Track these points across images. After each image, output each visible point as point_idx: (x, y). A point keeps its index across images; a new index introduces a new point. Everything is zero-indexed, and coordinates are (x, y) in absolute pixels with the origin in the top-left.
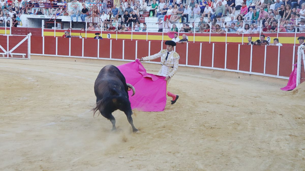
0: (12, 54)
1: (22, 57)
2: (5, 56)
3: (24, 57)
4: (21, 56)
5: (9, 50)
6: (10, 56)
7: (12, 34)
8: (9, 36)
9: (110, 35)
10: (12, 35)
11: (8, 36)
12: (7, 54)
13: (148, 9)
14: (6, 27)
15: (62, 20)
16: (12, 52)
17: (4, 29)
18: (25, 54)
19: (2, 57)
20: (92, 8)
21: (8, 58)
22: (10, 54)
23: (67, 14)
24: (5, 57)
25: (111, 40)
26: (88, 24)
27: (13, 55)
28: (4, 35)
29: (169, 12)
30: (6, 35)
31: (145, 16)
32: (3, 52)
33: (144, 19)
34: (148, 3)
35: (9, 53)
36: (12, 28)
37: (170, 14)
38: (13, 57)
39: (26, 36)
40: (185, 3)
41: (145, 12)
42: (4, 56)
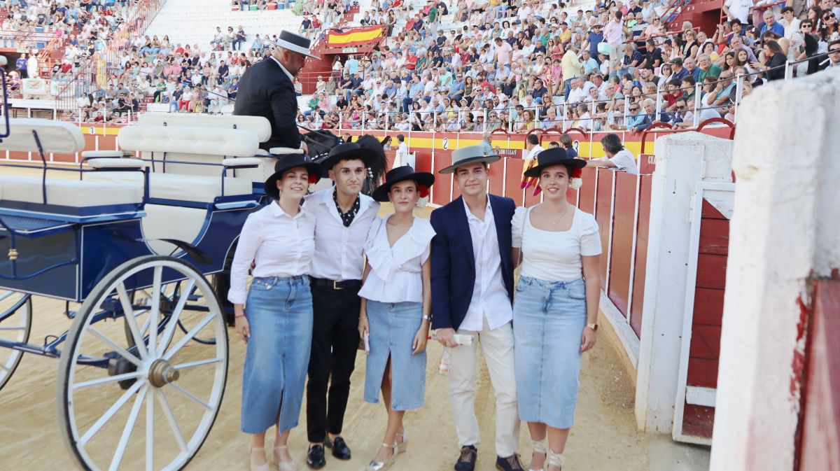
9: (94, 128)
13: (152, 91)
15: (13, 106)
20: (63, 87)
23: (21, 96)
25: (97, 137)
26: (57, 112)
29: (186, 96)
31: (147, 102)
33: (146, 105)
34: (150, 82)
37: (188, 99)
40: (207, 84)
41: (147, 95)
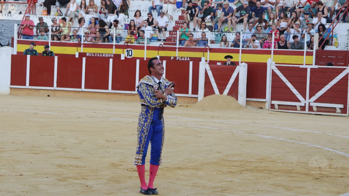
0: (315, 105)
1: (335, 112)
2: (302, 108)
3: (338, 111)
4: (332, 110)
5: (310, 97)
6: (311, 108)
7: (316, 64)
8: (311, 69)
10: (317, 67)
11: (309, 68)
12: (305, 104)
14: (306, 49)
16: (315, 101)
17: (302, 54)
18: (342, 106)
19: (296, 110)
21: (307, 114)
22: (311, 105)
24: (301, 110)
27: (317, 107)
28: (301, 66)
30: (304, 66)
32: (299, 101)
35: (309, 103)
36: (317, 51)
38: (318, 111)
39: (345, 69)
42: (299, 108)
